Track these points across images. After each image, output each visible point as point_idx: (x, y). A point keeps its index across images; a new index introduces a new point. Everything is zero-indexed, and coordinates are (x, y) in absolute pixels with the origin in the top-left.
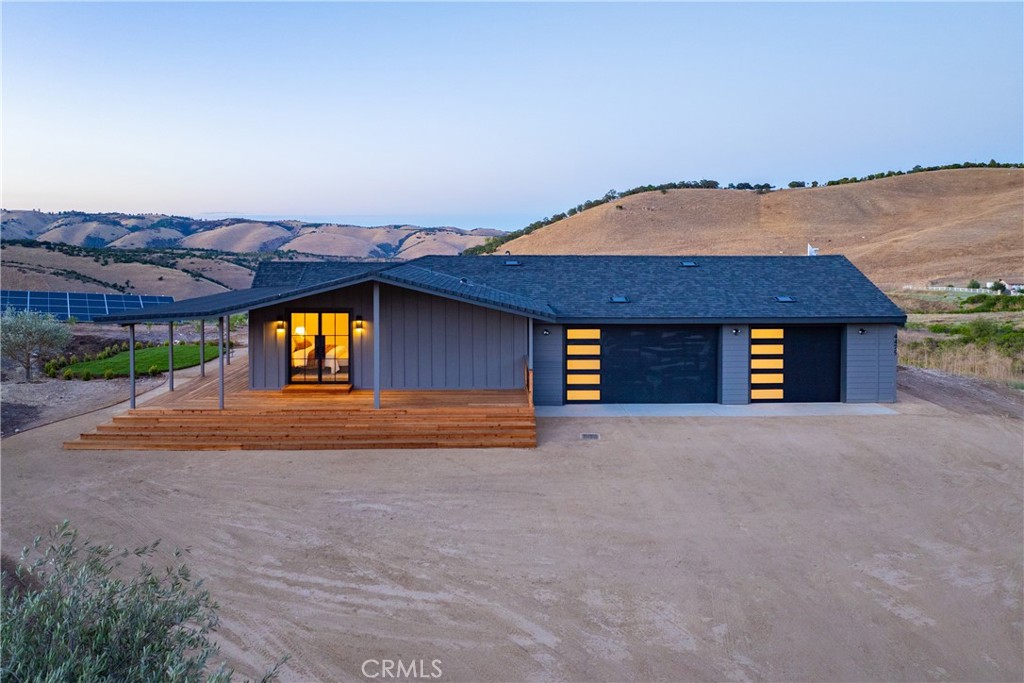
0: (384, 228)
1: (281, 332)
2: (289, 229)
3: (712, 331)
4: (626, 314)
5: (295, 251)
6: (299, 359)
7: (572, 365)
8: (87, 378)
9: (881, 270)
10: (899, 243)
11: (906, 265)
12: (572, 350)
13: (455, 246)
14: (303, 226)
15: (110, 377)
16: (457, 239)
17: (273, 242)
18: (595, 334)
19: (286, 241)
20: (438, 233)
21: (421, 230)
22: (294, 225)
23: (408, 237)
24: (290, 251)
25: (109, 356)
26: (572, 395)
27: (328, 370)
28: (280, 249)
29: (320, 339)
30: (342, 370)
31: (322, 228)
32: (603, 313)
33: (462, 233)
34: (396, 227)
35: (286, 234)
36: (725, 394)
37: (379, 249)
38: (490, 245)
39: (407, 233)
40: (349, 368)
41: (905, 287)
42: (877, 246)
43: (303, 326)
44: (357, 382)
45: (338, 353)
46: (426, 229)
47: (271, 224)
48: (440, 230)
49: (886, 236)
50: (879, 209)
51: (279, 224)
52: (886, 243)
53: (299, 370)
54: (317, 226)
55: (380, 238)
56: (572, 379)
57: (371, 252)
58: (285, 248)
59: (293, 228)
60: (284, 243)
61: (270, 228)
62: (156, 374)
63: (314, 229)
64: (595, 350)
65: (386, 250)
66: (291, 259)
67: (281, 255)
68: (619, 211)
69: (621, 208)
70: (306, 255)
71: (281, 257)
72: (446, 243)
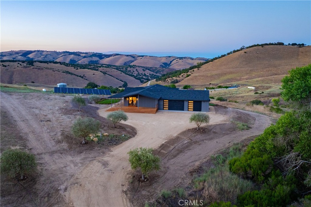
0: (165, 57)
2: (134, 57)
5: (135, 65)
13: (189, 64)
14: (138, 56)
16: (190, 61)
17: (128, 62)
19: (132, 61)
20: (184, 59)
21: (178, 58)
22: (135, 56)
23: (173, 60)
24: (133, 65)
28: (130, 64)
31: (144, 57)
33: (192, 59)
34: (169, 57)
35: (133, 59)
37: (163, 65)
38: (199, 65)
46: (180, 58)
47: (127, 56)
48: (184, 58)
51: (130, 56)
54: (142, 56)
55: (164, 60)
57: (161, 66)
58: (132, 64)
59: (135, 57)
60: (132, 62)
61: (127, 57)
63: (141, 57)
65: (166, 65)
66: (134, 68)
67: (131, 67)
68: (245, 54)
69: (246, 52)
70: (139, 67)
71: (130, 67)
72: (187, 63)
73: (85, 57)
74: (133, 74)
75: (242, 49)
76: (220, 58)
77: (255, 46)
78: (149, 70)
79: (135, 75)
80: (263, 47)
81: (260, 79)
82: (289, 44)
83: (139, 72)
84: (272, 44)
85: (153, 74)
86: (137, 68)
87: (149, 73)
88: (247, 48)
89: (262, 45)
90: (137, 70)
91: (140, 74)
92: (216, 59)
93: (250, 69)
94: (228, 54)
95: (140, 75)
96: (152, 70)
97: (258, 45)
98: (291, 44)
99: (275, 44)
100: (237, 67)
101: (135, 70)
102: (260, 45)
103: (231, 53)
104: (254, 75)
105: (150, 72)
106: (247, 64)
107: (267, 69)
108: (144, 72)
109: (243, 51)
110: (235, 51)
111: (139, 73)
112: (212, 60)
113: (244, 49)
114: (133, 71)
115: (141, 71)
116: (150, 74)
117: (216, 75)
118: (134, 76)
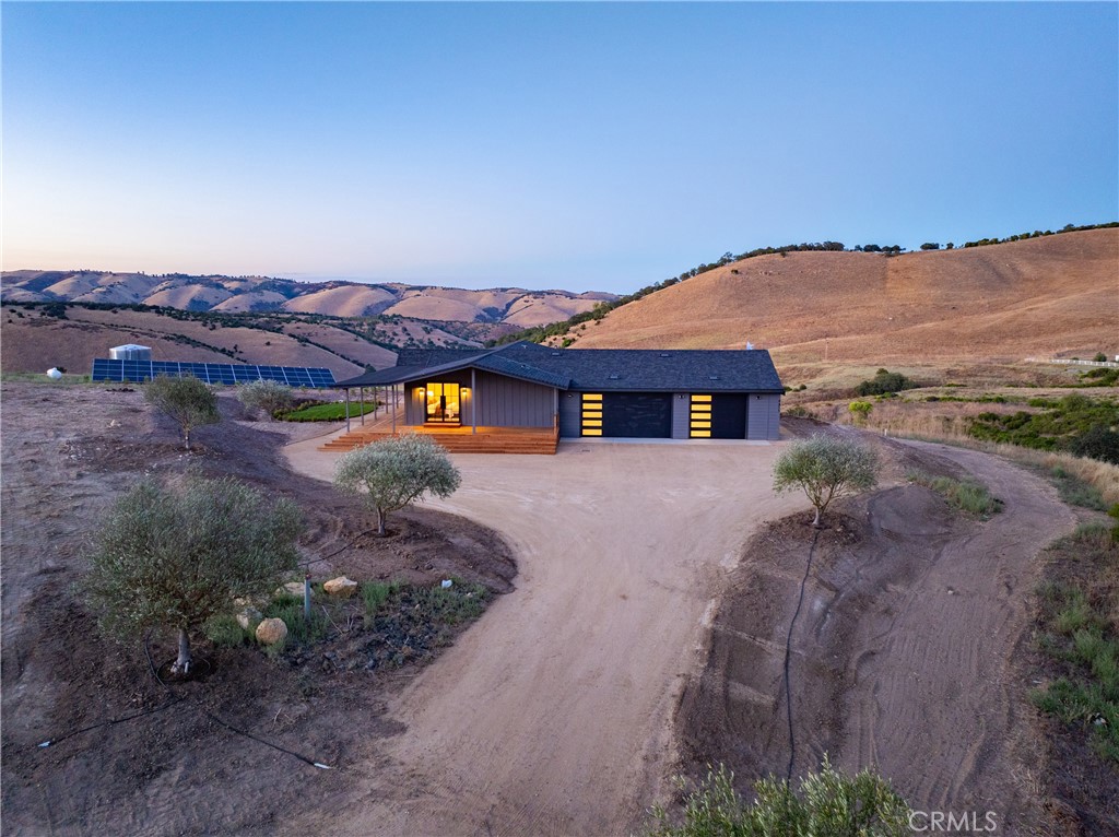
0: (491, 291)
1: (422, 394)
2: (393, 292)
3: (667, 397)
4: (615, 386)
5: (400, 316)
6: (431, 410)
7: (585, 415)
8: (302, 421)
9: (1009, 341)
10: (1034, 312)
11: (1037, 335)
12: (585, 406)
13: (564, 311)
14: (407, 289)
15: (315, 421)
16: (566, 303)
17: (377, 306)
18: (599, 397)
19: (390, 305)
20: (547, 296)
21: (529, 294)
22: (398, 287)
23: (515, 300)
24: (394, 316)
25: (303, 409)
26: (585, 432)
27: (448, 416)
28: (383, 313)
29: (443, 399)
30: (455, 416)
31: (426, 291)
32: (602, 385)
33: (571, 296)
34: (503, 290)
35: (391, 297)
36: (674, 433)
37: (483, 313)
38: (599, 311)
39: (514, 296)
40: (459, 415)
41: (1026, 360)
42: (1009, 314)
43: (433, 391)
44: (464, 423)
45: (452, 407)
46: (534, 293)
47: (374, 287)
48: (549, 293)
49: (1023, 303)
50: (1019, 274)
51: (382, 287)
52: (1019, 311)
53: (431, 416)
54: (421, 289)
55: (487, 301)
56: (585, 423)
57: (477, 317)
58: (389, 312)
59: (397, 291)
60: (388, 307)
61: (373, 292)
62: (341, 419)
63: (418, 292)
64: (600, 406)
65: (493, 315)
66: (396, 323)
67: (385, 320)
68: (734, 275)
69: (736, 272)
70: (412, 320)
71: (385, 322)
72: (555, 307)
73: (237, 292)
74: (394, 342)
75: (724, 262)
76: (660, 288)
77: (762, 252)
78: (442, 329)
79: (401, 345)
80: (784, 255)
81: (783, 348)
82: (858, 248)
83: (413, 335)
84: (810, 248)
85: (456, 343)
86: (407, 324)
87: (443, 339)
88: (739, 258)
89: (783, 251)
90: (405, 329)
91: (417, 343)
92: (649, 290)
93: (751, 320)
94: (686, 276)
95: (414, 345)
96: (451, 330)
97: (769, 251)
98: (862, 247)
99: (820, 248)
100: (712, 316)
101: (399, 329)
102: (775, 251)
103: (693, 273)
104: (763, 339)
105: (446, 334)
106: (741, 306)
107: (801, 320)
108: (429, 336)
109: (727, 268)
110: (703, 269)
111: (413, 339)
112: (638, 297)
113: (730, 261)
114: (395, 334)
115: (419, 334)
116: (446, 342)
117: (653, 338)
118: (396, 347)
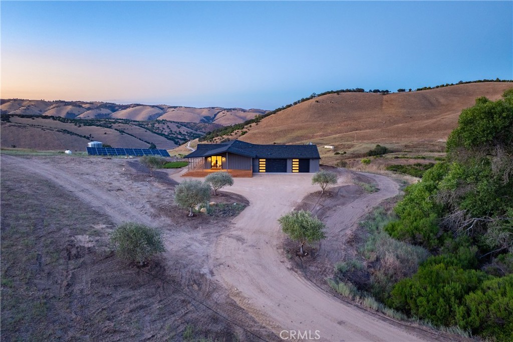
0: (207, 108)
2: (162, 109)
5: (166, 120)
13: (241, 118)
14: (168, 108)
16: (242, 114)
17: (154, 115)
20: (233, 111)
21: (225, 110)
22: (164, 107)
23: (218, 113)
24: (163, 120)
28: (158, 119)
31: (177, 109)
33: (244, 111)
34: (213, 108)
35: (161, 111)
37: (205, 119)
38: (257, 119)
39: (218, 111)
46: (227, 109)
47: (153, 106)
48: (234, 109)
51: (157, 106)
54: (175, 107)
55: (205, 113)
57: (201, 120)
58: (160, 118)
59: (164, 108)
60: (160, 116)
61: (153, 109)
63: (173, 109)
65: (208, 119)
66: (164, 124)
67: (159, 122)
68: (317, 103)
69: (317, 101)
70: (171, 122)
71: (159, 123)
72: (236, 116)
73: (89, 109)
74: (163, 133)
75: (312, 97)
76: (284, 108)
77: (329, 93)
78: (185, 126)
79: (166, 134)
80: (338, 94)
81: (337, 135)
82: (371, 91)
83: (172, 129)
84: (350, 91)
85: (192, 133)
86: (169, 124)
87: (185, 131)
88: (319, 95)
89: (338, 92)
90: (168, 126)
91: (174, 133)
92: (280, 110)
93: (324, 123)
94: (295, 103)
95: (172, 134)
96: (189, 126)
97: (332, 92)
98: (372, 90)
99: (354, 91)
100: (307, 121)
101: (165, 127)
102: (335, 92)
103: (299, 102)
104: (329, 131)
105: (187, 129)
106: (320, 117)
107: (345, 123)
108: (179, 129)
109: (313, 100)
110: (303, 100)
111: (172, 131)
112: (274, 112)
113: (315, 97)
114: (164, 129)
115: (174, 128)
116: (187, 132)
117: (281, 131)
118: (164, 135)
